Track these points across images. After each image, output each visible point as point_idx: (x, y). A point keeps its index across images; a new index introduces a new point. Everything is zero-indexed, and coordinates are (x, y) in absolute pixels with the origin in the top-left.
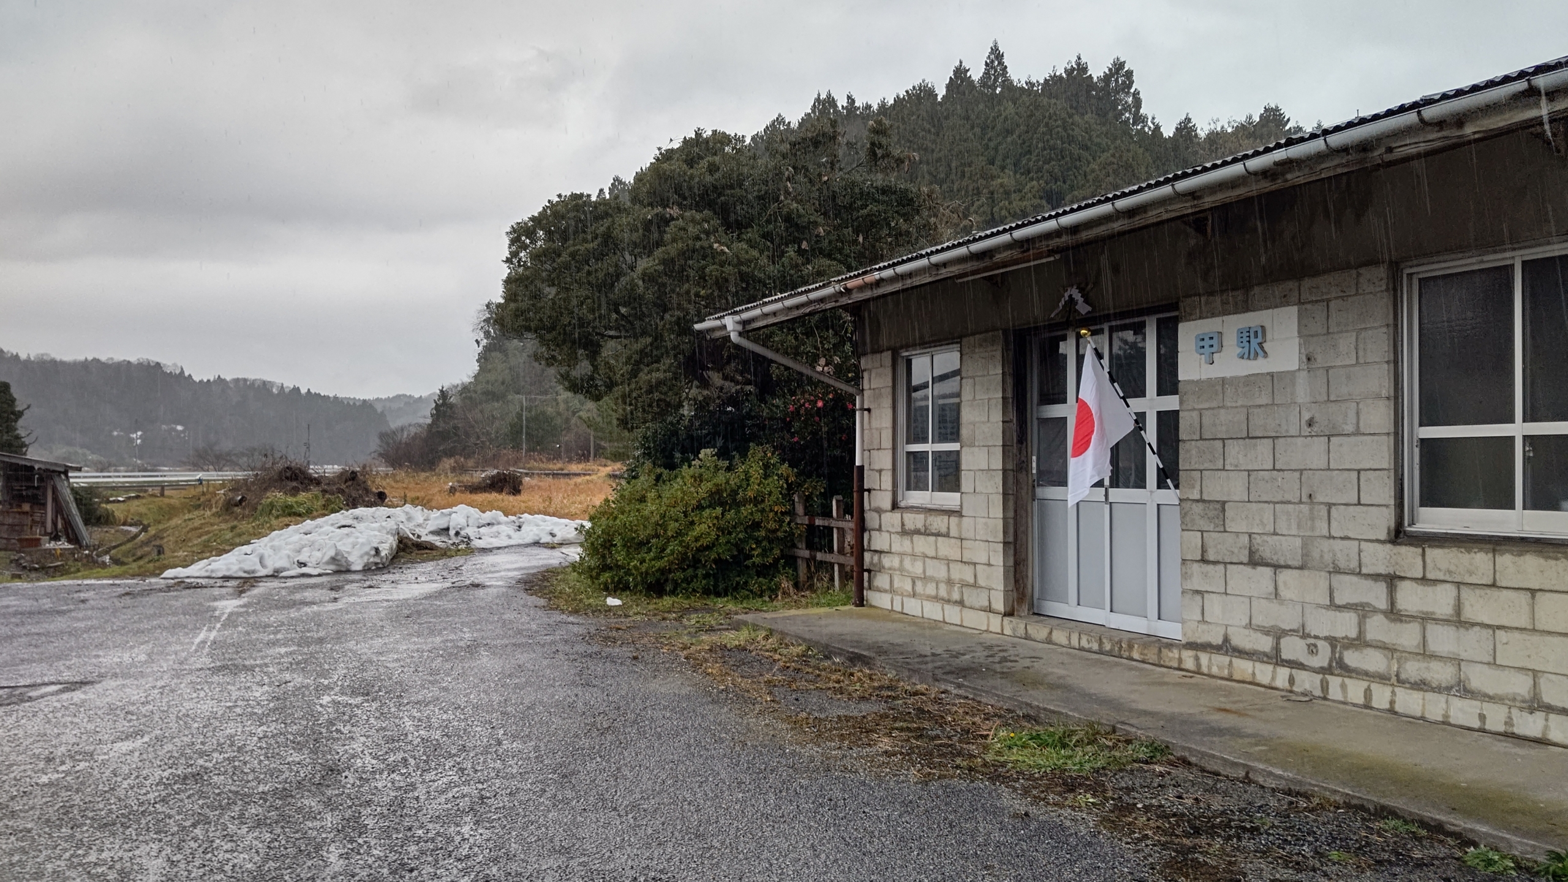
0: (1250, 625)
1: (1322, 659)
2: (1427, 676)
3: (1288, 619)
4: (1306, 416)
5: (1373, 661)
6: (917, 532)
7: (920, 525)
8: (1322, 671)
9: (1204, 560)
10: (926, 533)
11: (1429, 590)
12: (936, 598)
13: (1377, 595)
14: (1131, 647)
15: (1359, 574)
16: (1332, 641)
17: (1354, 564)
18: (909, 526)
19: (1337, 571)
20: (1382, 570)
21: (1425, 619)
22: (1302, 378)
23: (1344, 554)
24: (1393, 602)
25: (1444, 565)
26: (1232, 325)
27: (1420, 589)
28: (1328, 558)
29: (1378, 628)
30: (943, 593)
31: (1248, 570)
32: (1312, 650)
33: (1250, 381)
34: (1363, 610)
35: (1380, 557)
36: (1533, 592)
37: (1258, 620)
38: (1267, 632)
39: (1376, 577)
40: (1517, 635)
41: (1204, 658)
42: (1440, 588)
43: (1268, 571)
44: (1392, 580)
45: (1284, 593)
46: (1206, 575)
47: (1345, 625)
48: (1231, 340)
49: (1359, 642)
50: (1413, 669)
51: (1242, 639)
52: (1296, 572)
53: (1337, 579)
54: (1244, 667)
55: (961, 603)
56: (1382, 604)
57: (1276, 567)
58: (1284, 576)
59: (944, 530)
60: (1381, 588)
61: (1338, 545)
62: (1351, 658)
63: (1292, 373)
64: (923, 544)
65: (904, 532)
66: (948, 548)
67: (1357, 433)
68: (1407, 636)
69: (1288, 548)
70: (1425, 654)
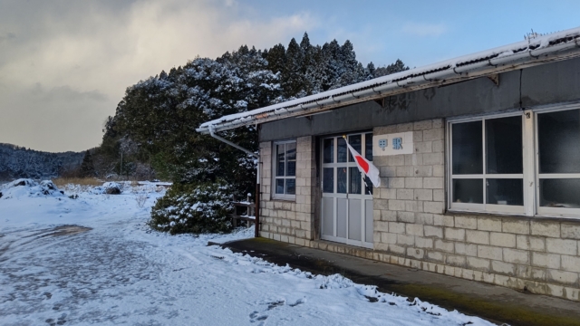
0: (397, 244)
1: (421, 256)
2: (455, 261)
3: (409, 241)
4: (416, 170)
5: (438, 256)
6: (279, 209)
7: (280, 207)
8: (421, 260)
9: (381, 220)
10: (282, 209)
11: (456, 231)
12: (286, 234)
13: (439, 233)
14: (356, 252)
15: (433, 225)
16: (424, 249)
17: (431, 222)
18: (276, 207)
19: (426, 224)
20: (440, 224)
21: (455, 241)
22: (414, 157)
23: (428, 218)
24: (444, 236)
25: (461, 222)
26: (390, 137)
27: (453, 231)
28: (423, 220)
29: (439, 245)
30: (288, 231)
31: (396, 224)
32: (418, 252)
33: (397, 157)
34: (435, 238)
35: (440, 220)
36: (489, 232)
37: (400, 242)
38: (402, 246)
39: (439, 226)
40: (484, 247)
41: (381, 255)
42: (460, 231)
43: (403, 224)
44: (444, 228)
45: (409, 232)
46: (382, 226)
47: (428, 243)
48: (390, 142)
49: (433, 250)
50: (451, 259)
51: (394, 249)
52: (412, 225)
53: (426, 227)
54: (395, 259)
55: (295, 236)
56: (441, 236)
57: (406, 223)
58: (408, 226)
59: (289, 208)
60: (440, 231)
61: (426, 215)
62: (431, 255)
63: (411, 155)
64: (281, 214)
65: (275, 209)
66: (290, 215)
67: (432, 176)
68: (449, 247)
69: (409, 216)
70: (455, 254)
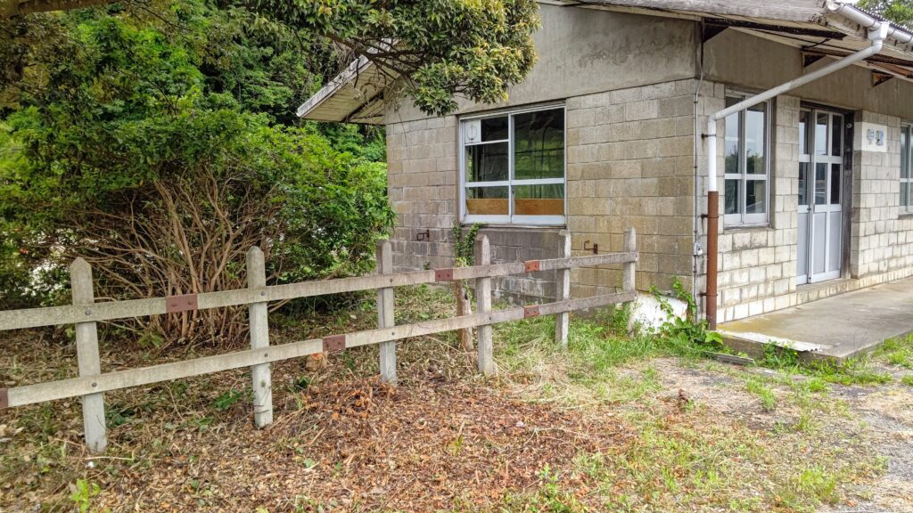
0: (874, 260)
2: (901, 264)
4: (886, 171)
5: (894, 263)
6: (745, 248)
7: (747, 242)
8: (887, 272)
9: (865, 236)
12: (757, 298)
16: (888, 259)
17: (892, 229)
18: (739, 244)
19: (890, 232)
21: (902, 244)
22: (887, 156)
23: (891, 225)
24: (897, 241)
26: (875, 128)
27: (901, 234)
28: (888, 227)
29: (895, 251)
30: (762, 291)
31: (874, 237)
32: (884, 264)
33: (877, 154)
34: (893, 245)
35: (896, 225)
37: (876, 257)
38: (877, 261)
39: (895, 232)
41: (865, 280)
44: (898, 233)
46: (866, 242)
47: (888, 253)
49: (892, 257)
51: (872, 267)
52: (883, 235)
53: (889, 235)
54: (873, 279)
55: (773, 295)
57: (879, 234)
59: (764, 242)
60: (896, 237)
61: (890, 222)
63: (885, 154)
64: (748, 257)
66: (765, 256)
67: (895, 179)
68: (899, 251)
69: (882, 225)
70: (901, 256)
